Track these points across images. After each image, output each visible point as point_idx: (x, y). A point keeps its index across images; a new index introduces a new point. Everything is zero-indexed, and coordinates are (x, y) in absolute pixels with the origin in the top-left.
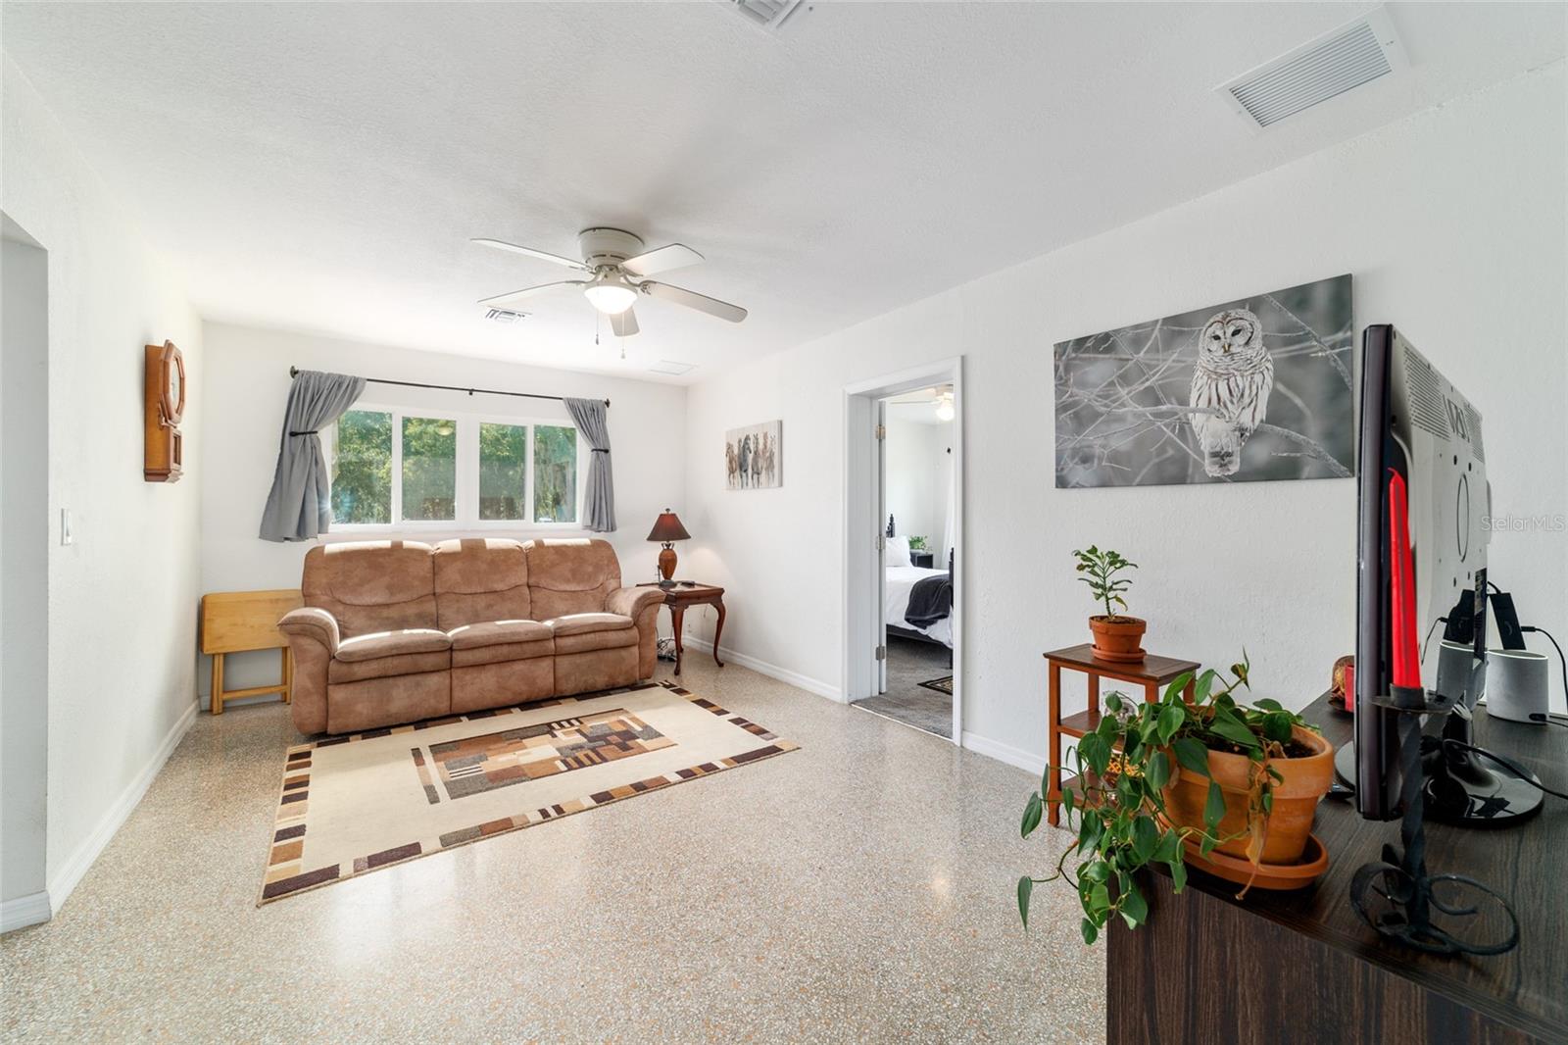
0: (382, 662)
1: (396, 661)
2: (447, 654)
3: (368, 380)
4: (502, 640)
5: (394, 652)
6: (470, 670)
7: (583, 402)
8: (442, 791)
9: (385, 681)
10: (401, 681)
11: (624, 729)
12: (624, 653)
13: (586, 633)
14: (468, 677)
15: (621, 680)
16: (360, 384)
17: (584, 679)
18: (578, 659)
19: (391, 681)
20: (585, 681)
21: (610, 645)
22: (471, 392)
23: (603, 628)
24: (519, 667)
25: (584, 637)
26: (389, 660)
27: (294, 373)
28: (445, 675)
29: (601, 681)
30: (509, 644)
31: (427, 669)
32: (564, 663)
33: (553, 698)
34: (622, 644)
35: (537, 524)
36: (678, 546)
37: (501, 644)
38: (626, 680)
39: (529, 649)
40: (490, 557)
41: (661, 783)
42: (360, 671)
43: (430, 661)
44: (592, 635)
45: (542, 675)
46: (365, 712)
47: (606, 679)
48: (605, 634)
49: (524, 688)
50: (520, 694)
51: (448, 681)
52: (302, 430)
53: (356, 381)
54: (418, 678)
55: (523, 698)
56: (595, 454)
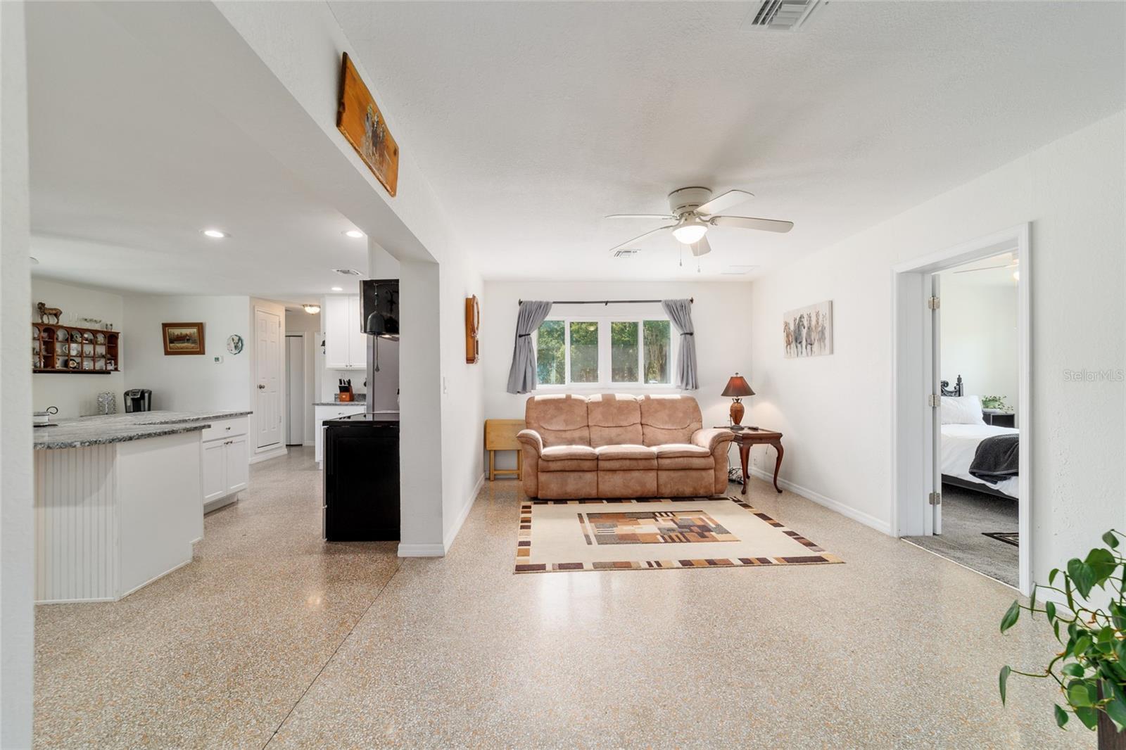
0: (563, 462)
1: (569, 463)
2: (595, 462)
3: (554, 303)
4: (625, 456)
5: (569, 457)
6: (608, 473)
7: (675, 302)
8: (593, 539)
9: (564, 473)
10: (572, 475)
11: (703, 524)
12: (704, 473)
13: (678, 457)
14: (607, 477)
15: (702, 492)
16: (549, 306)
17: (676, 487)
18: (672, 474)
19: (567, 473)
20: (678, 489)
21: (694, 466)
22: (607, 303)
23: (689, 454)
24: (636, 474)
25: (676, 459)
26: (566, 461)
27: (520, 303)
28: (594, 473)
29: (688, 491)
30: (630, 459)
31: (585, 469)
32: (664, 476)
33: (656, 497)
34: (703, 467)
35: (646, 385)
36: (745, 401)
37: (625, 459)
38: (706, 492)
39: (642, 464)
40: (618, 405)
41: (727, 563)
42: (553, 466)
43: (587, 465)
44: (681, 459)
45: (649, 481)
46: (555, 489)
47: (692, 489)
48: (690, 459)
49: (639, 488)
50: (637, 492)
51: (596, 478)
52: (524, 333)
53: (547, 304)
54: (581, 474)
55: (638, 494)
56: (683, 336)
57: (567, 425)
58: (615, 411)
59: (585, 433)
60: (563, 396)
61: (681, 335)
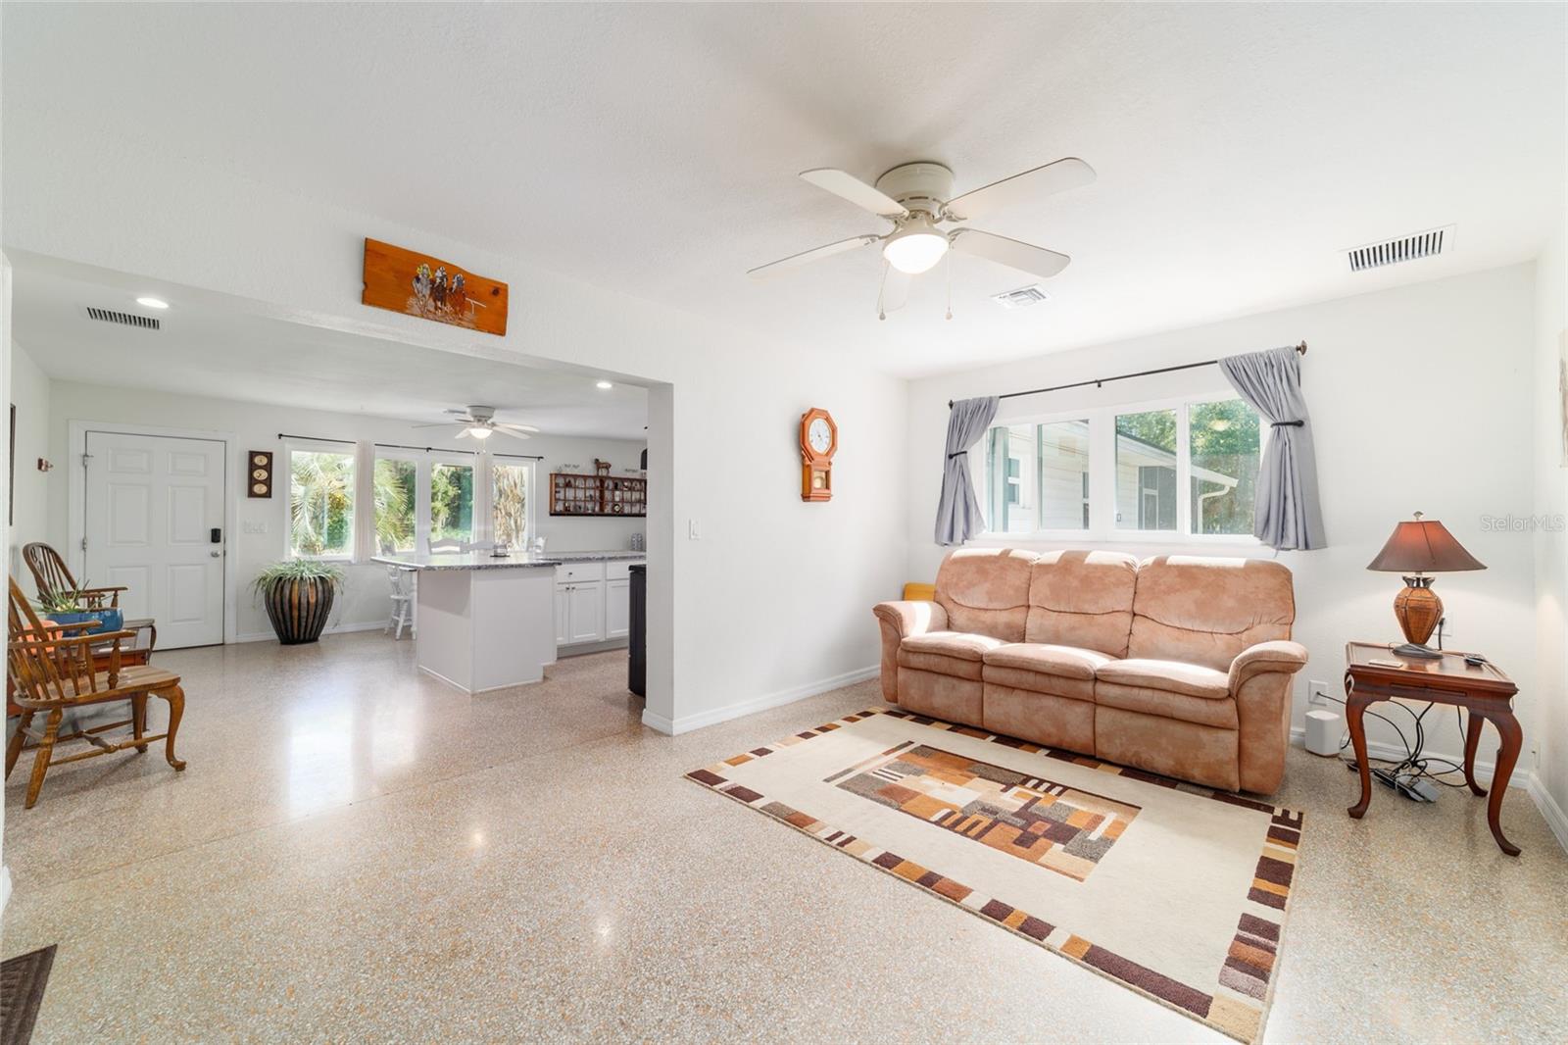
0: (928, 657)
1: (937, 659)
2: (978, 665)
3: (1001, 397)
4: (1031, 667)
5: (935, 651)
6: (999, 689)
7: (1252, 359)
9: (931, 675)
10: (942, 680)
12: (1204, 735)
13: (1141, 687)
14: (996, 696)
15: (1197, 774)
16: (994, 402)
17: (1134, 749)
18: (1126, 719)
19: (936, 676)
20: (1136, 754)
21: (1176, 714)
22: (1099, 383)
23: (1165, 686)
24: (1049, 703)
25: (1136, 691)
26: (932, 657)
27: (951, 405)
28: (976, 685)
29: (1163, 763)
30: (1037, 672)
31: (961, 674)
32: (1105, 717)
33: (1089, 757)
34: (1202, 720)
37: (1029, 671)
38: (1208, 777)
39: (1060, 685)
42: (917, 661)
43: (964, 668)
44: (1148, 693)
45: (1075, 723)
46: (916, 697)
47: (1171, 763)
48: (1170, 697)
49: (1053, 730)
50: (1049, 735)
51: (978, 694)
54: (955, 681)
55: (1053, 741)
56: (1275, 427)
57: (990, 600)
58: (1075, 583)
59: (1017, 617)
60: (996, 551)
61: (1273, 425)
